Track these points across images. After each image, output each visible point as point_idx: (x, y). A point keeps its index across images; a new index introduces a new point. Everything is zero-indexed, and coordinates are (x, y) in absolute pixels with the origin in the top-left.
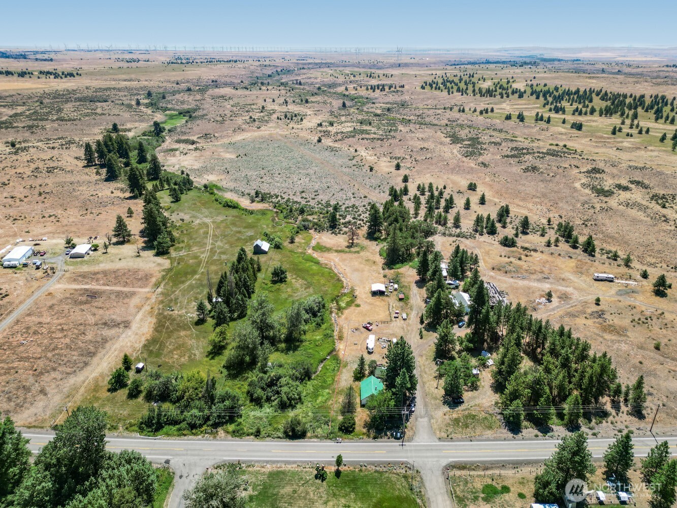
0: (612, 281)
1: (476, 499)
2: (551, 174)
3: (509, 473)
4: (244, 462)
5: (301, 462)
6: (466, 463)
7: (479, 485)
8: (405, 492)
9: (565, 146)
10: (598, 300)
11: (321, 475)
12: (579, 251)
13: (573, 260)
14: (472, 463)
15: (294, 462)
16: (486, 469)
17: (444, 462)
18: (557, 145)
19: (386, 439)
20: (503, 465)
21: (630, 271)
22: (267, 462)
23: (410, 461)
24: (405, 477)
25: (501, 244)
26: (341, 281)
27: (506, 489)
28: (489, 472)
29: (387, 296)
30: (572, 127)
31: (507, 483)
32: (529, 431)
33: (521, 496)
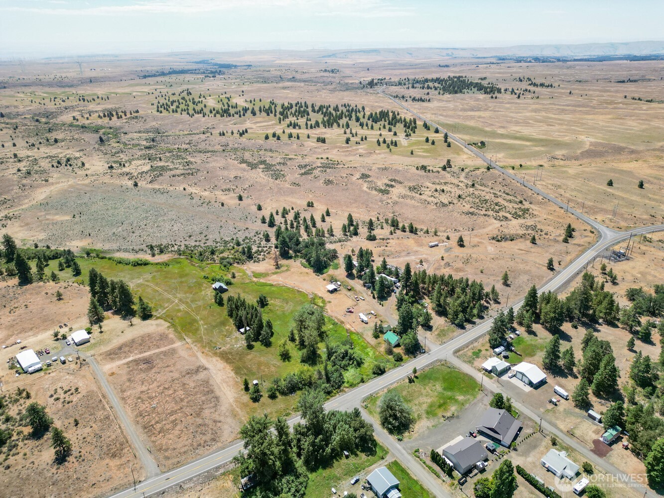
0: (437, 246)
1: (474, 359)
2: (344, 184)
3: (476, 344)
4: (373, 393)
5: (398, 380)
6: (459, 348)
7: (470, 354)
8: (449, 370)
9: (328, 158)
10: (442, 257)
11: (411, 381)
12: (408, 233)
13: (410, 239)
14: (461, 347)
15: (394, 382)
16: (467, 347)
17: (451, 352)
18: (322, 158)
19: (419, 356)
20: (472, 342)
21: (440, 238)
22: (383, 388)
23: (439, 358)
24: (443, 365)
25: (367, 239)
26: (301, 291)
27: (480, 351)
28: (470, 347)
29: (340, 290)
30: (318, 141)
31: (479, 348)
32: (468, 326)
33: (487, 350)
